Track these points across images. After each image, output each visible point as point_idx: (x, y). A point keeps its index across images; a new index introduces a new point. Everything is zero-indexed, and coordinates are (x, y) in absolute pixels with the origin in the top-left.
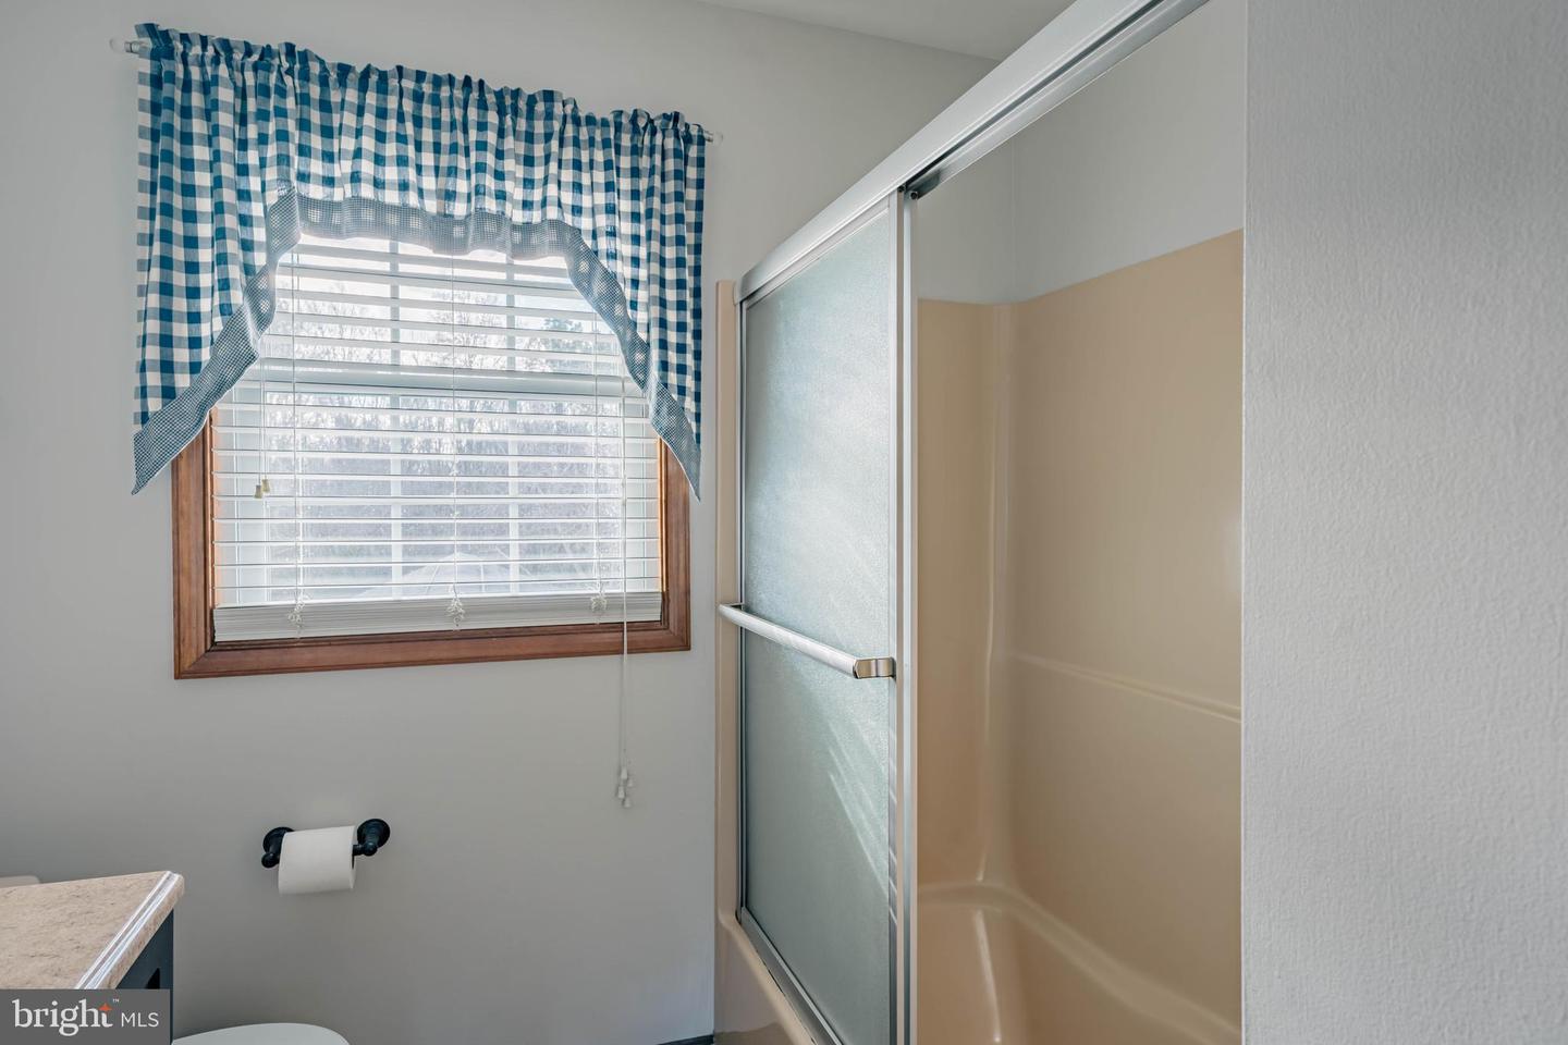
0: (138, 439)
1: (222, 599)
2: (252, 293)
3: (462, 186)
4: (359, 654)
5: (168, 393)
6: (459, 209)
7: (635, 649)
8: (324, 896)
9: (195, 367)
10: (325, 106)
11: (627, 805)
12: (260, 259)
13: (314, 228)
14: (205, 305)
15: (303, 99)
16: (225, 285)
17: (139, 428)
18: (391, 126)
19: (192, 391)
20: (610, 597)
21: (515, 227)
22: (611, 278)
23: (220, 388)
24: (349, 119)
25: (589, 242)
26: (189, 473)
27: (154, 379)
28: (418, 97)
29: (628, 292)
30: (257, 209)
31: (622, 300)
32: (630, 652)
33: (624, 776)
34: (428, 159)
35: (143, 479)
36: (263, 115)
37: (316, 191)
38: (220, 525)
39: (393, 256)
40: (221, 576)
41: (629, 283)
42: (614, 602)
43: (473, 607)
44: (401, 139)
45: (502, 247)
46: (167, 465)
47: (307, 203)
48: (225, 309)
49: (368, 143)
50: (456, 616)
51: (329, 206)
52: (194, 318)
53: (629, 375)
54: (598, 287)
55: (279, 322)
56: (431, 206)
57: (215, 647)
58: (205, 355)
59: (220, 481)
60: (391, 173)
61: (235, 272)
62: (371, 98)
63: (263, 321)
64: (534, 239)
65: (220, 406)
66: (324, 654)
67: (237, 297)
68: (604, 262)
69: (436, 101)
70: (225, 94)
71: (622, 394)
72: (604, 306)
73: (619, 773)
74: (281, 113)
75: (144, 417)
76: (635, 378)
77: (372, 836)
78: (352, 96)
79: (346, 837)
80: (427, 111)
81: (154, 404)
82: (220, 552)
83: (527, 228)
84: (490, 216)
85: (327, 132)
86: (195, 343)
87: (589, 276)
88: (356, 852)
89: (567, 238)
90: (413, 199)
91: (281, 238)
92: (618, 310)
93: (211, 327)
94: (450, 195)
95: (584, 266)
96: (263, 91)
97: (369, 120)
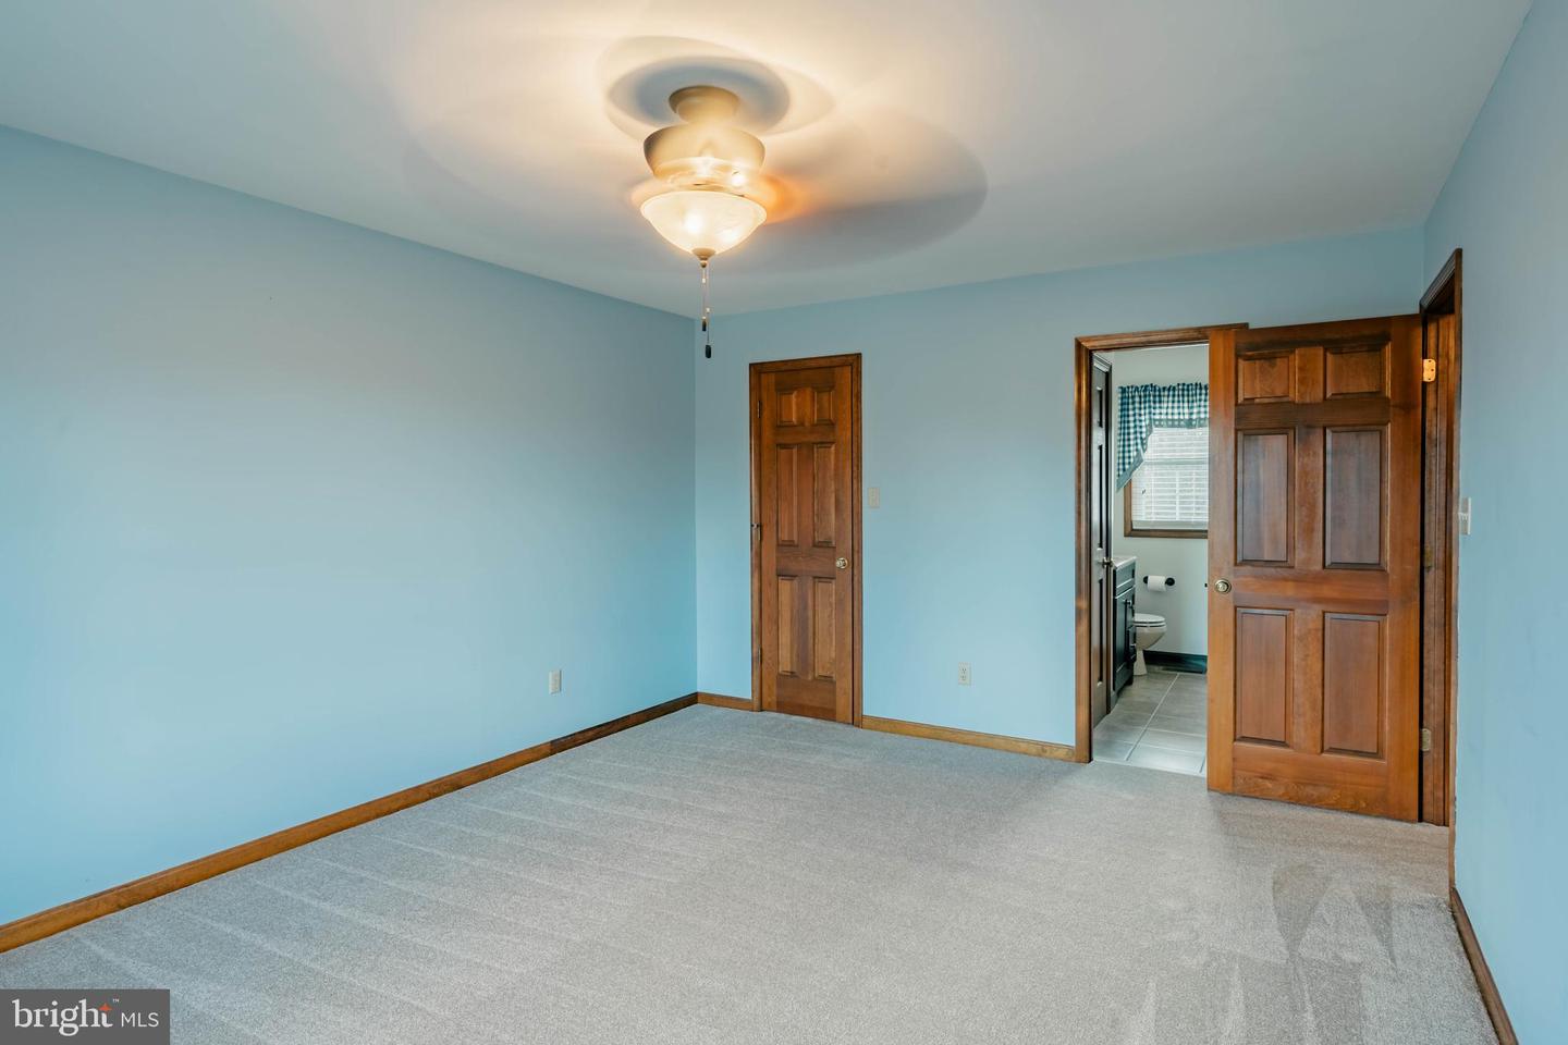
1: (1134, 519)
2: (1142, 444)
3: (1195, 411)
4: (1166, 534)
5: (1124, 470)
6: (1194, 417)
8: (1157, 592)
9: (1129, 463)
10: (1160, 396)
12: (1144, 436)
13: (1157, 426)
14: (1132, 448)
15: (1155, 396)
16: (1137, 444)
17: (1118, 478)
18: (1176, 399)
19: (1129, 469)
23: (1135, 469)
24: (1166, 399)
26: (1128, 488)
28: (1183, 390)
30: (1143, 424)
34: (1186, 405)
36: (1145, 402)
37: (1157, 417)
38: (1133, 500)
39: (1179, 433)
40: (1133, 514)
44: (1179, 402)
47: (1155, 420)
48: (1137, 450)
49: (1170, 405)
50: (1193, 526)
51: (1160, 420)
52: (1129, 451)
55: (1149, 450)
56: (1187, 417)
57: (1133, 530)
58: (1132, 460)
59: (1133, 490)
60: (1176, 411)
61: (1139, 441)
62: (1171, 393)
63: (1144, 450)
65: (1134, 473)
66: (1158, 534)
67: (1139, 447)
69: (1188, 390)
70: (1137, 399)
74: (1149, 401)
75: (1119, 476)
77: (1170, 582)
78: (1166, 393)
79: (1162, 579)
80: (1186, 393)
81: (1121, 473)
82: (1133, 506)
85: (1160, 402)
86: (1129, 457)
88: (1165, 583)
90: (1182, 417)
91: (1150, 431)
93: (1133, 454)
94: (1191, 414)
96: (1145, 396)
97: (1171, 399)
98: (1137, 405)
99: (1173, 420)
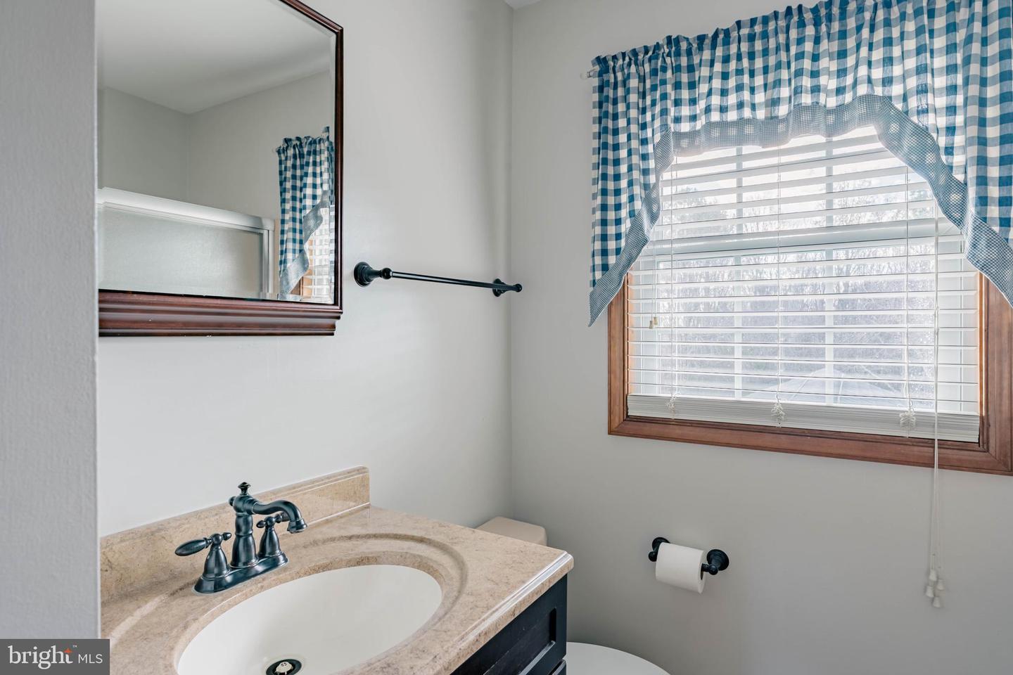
0: (592, 294)
1: (633, 390)
2: (648, 201)
3: (785, 92)
5: (605, 267)
6: (783, 110)
7: (945, 464)
9: (618, 251)
11: (937, 604)
12: (652, 179)
14: (624, 213)
15: (677, 69)
16: (631, 199)
17: (592, 289)
18: (733, 66)
19: (617, 264)
20: (918, 415)
21: (829, 112)
22: (923, 132)
23: (630, 260)
24: (705, 71)
25: (899, 106)
26: (616, 313)
27: (598, 260)
28: (752, 38)
29: (942, 141)
30: (650, 148)
31: (936, 148)
32: (941, 466)
33: (933, 577)
35: (594, 317)
36: (654, 88)
37: (685, 127)
38: (632, 345)
39: (740, 157)
40: (632, 376)
41: (943, 132)
42: (924, 420)
43: (792, 411)
44: (739, 72)
45: (816, 130)
46: (605, 310)
47: (679, 136)
48: (632, 214)
49: (717, 83)
50: (778, 416)
51: (693, 134)
52: (618, 222)
53: (942, 215)
54: (908, 142)
55: (664, 219)
56: (761, 114)
57: (628, 418)
58: (623, 243)
59: (633, 318)
60: (732, 99)
61: (637, 190)
62: (719, 51)
63: (654, 218)
64: (846, 117)
65: (632, 273)
66: (687, 431)
67: (638, 205)
68: (915, 119)
69: (765, 35)
70: (634, 83)
71: (937, 234)
72: (914, 158)
73: (928, 573)
74: (664, 82)
75: (594, 283)
76: (950, 217)
77: (716, 562)
78: (707, 55)
81: (598, 275)
82: (632, 361)
83: (841, 108)
84: (807, 108)
86: (618, 236)
87: (899, 137)
88: (704, 569)
89: (877, 107)
90: (747, 113)
91: (664, 161)
92: (930, 158)
93: (625, 227)
94: (774, 102)
95: (894, 128)
96: (654, 72)
97: (718, 67)
98: (633, 98)
99: (723, 125)
